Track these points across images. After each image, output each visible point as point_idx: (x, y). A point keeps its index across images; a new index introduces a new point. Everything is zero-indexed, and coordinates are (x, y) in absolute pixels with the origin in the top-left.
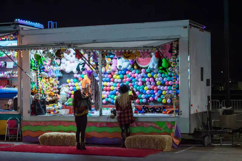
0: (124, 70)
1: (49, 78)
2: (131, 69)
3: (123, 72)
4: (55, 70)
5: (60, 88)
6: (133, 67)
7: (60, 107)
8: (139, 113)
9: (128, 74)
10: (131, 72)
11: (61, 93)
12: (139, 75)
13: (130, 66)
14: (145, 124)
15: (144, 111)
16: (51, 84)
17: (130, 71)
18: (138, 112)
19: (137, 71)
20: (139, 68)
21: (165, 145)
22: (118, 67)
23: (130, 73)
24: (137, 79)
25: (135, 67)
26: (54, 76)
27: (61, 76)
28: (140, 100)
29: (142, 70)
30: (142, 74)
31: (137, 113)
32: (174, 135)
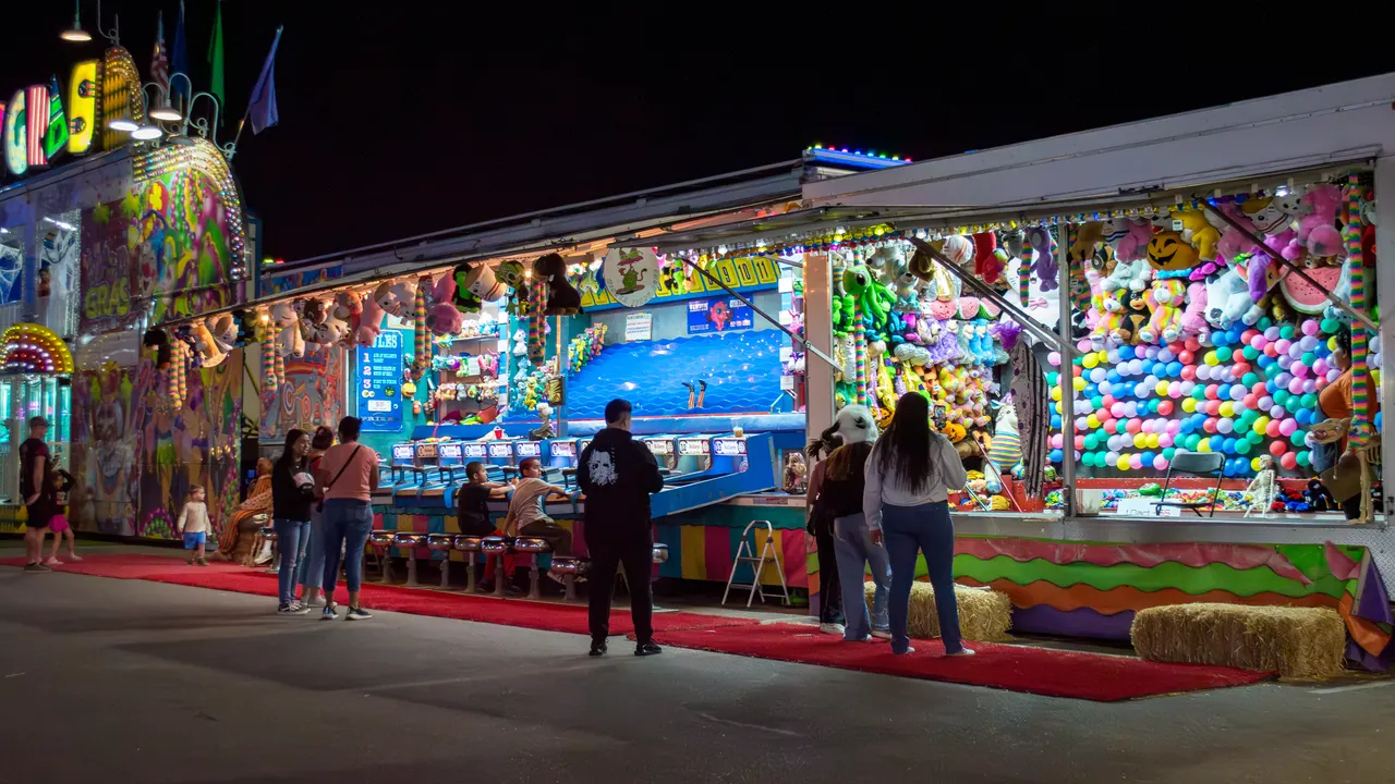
0: (1232, 330)
1: (937, 367)
2: (1260, 320)
3: (1229, 336)
4: (971, 337)
5: (998, 410)
6: (1268, 313)
7: (994, 484)
8: (1292, 511)
9: (1249, 342)
10: (1262, 333)
11: (999, 427)
12: (1293, 349)
13: (1255, 310)
14: (1237, 553)
15: (1312, 503)
16: (948, 392)
17: (1254, 329)
18: (1286, 508)
19: (1286, 329)
20: (1294, 317)
21: (1293, 652)
22: (1208, 318)
23: (1256, 339)
24: (1286, 363)
25: (1276, 311)
26: (962, 362)
27: (1004, 362)
28: (1300, 457)
29: (1306, 326)
30: (1304, 341)
31: (1283, 511)
32: (1356, 608)
